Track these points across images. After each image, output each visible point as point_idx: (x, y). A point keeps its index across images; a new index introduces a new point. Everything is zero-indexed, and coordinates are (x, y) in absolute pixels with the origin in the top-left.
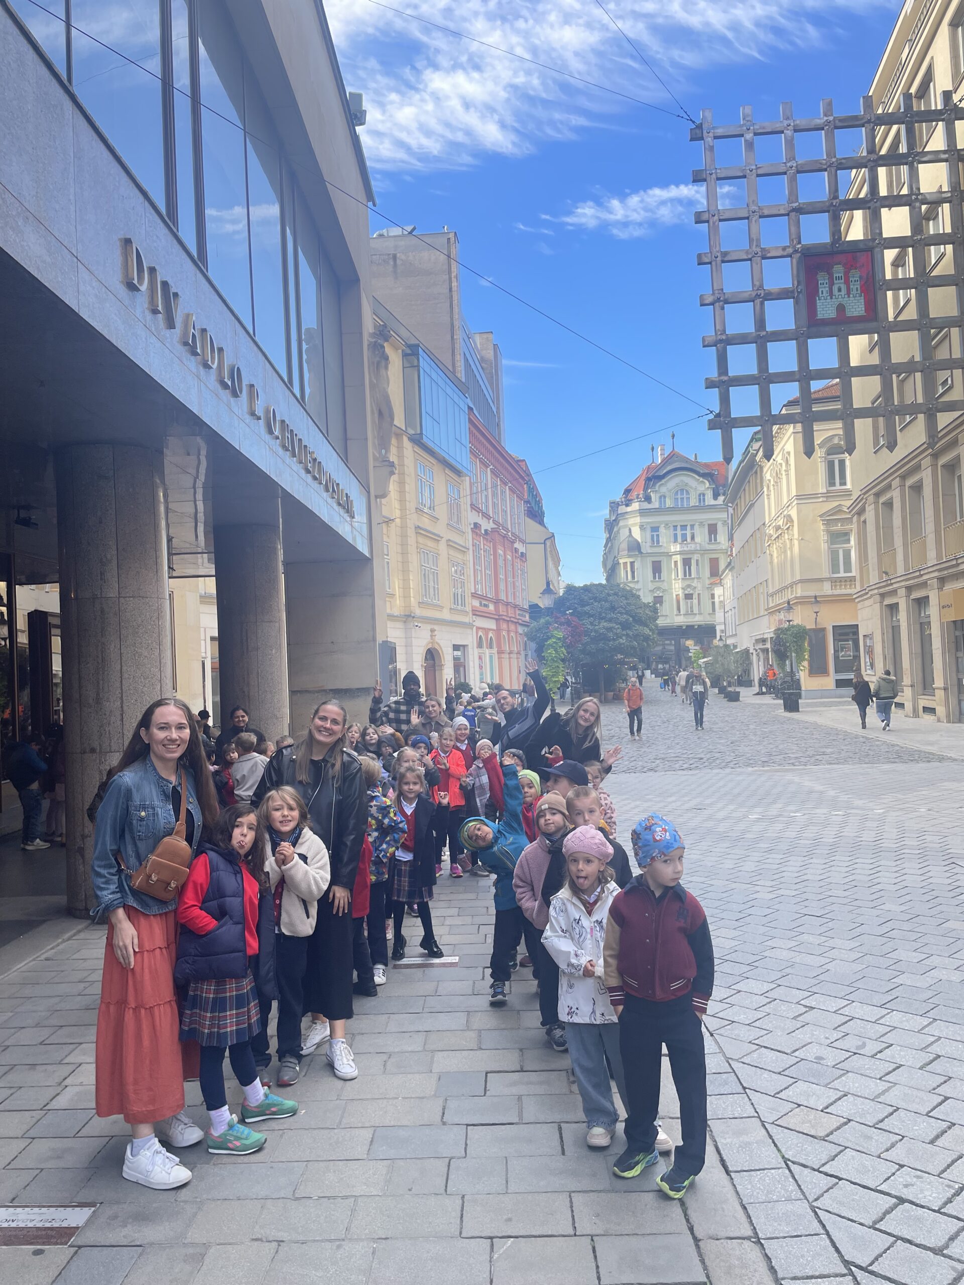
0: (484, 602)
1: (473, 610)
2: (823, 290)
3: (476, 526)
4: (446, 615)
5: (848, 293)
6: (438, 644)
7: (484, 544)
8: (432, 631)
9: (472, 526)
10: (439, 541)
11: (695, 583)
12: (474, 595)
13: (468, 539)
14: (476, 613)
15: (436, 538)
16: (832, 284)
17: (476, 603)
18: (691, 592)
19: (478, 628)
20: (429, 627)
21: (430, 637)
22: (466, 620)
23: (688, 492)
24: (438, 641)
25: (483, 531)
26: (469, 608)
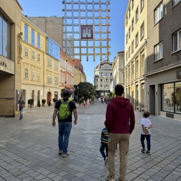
0: (63, 84)
2: (84, 32)
4: (53, 86)
6: (51, 91)
7: (63, 74)
9: (61, 70)
11: (108, 83)
13: (59, 73)
15: (52, 72)
16: (85, 31)
17: (61, 84)
18: (107, 85)
20: (49, 88)
21: (49, 90)
22: (58, 87)
23: (107, 67)
25: (63, 71)
26: (59, 85)
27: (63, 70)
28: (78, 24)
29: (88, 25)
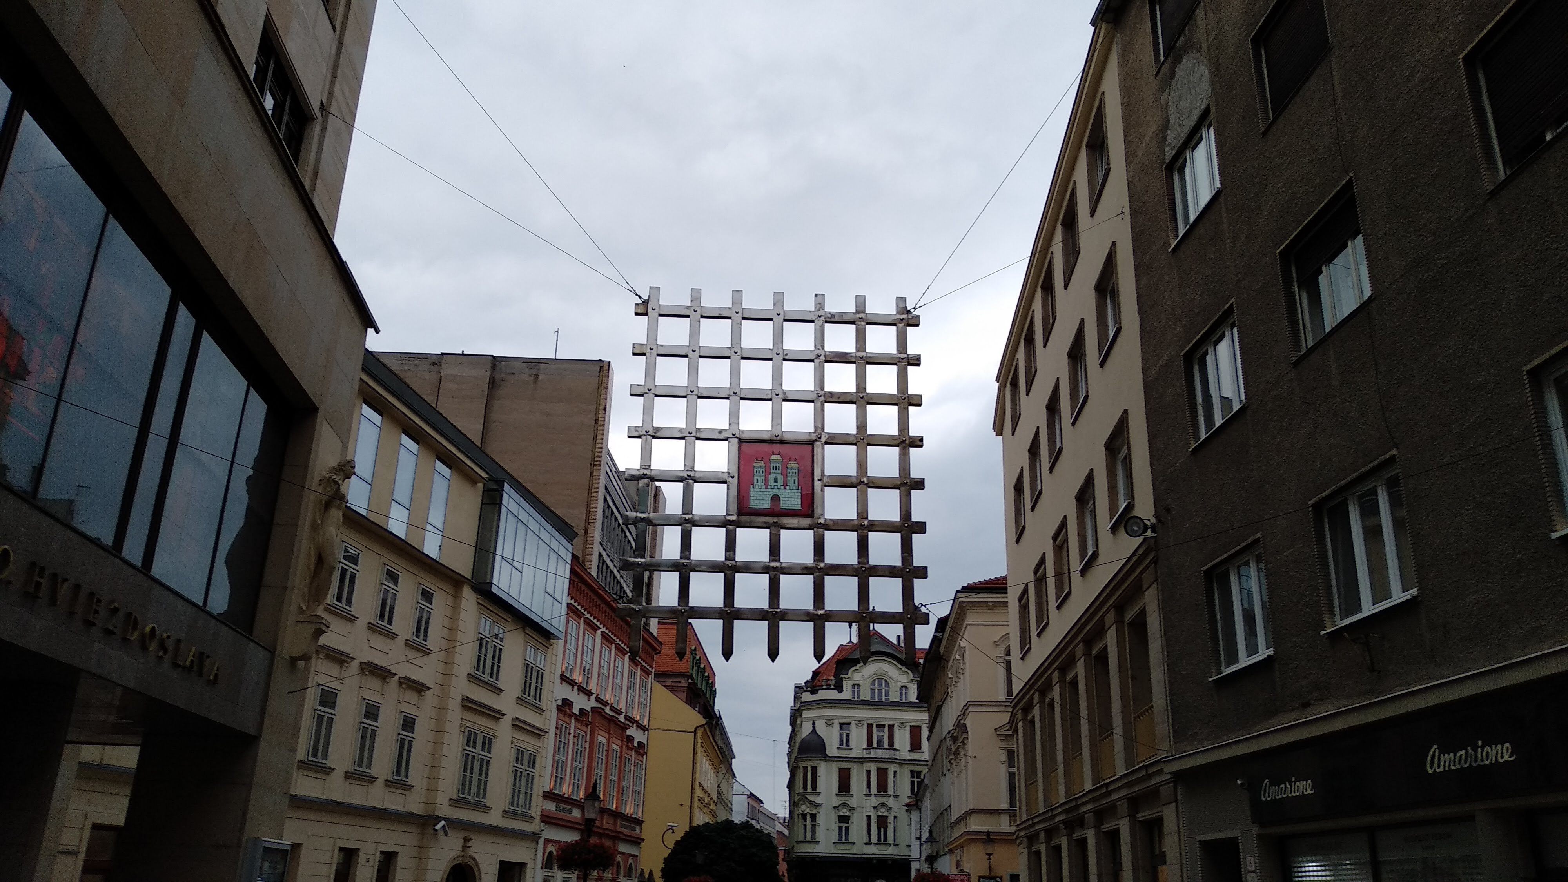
0: (562, 806)
1: (542, 815)
3: (567, 703)
4: (495, 819)
5: (785, 486)
6: (473, 859)
7: (576, 728)
8: (466, 840)
9: (559, 702)
10: (499, 718)
11: (891, 802)
12: (549, 796)
13: (549, 720)
14: (547, 819)
15: (495, 715)
17: (550, 806)
18: (886, 814)
19: (547, 841)
20: (463, 835)
21: (460, 848)
22: (529, 828)
23: (887, 684)
24: (474, 855)
25: (576, 710)
26: (535, 812)
27: (580, 702)
28: (720, 432)
29: (787, 437)
